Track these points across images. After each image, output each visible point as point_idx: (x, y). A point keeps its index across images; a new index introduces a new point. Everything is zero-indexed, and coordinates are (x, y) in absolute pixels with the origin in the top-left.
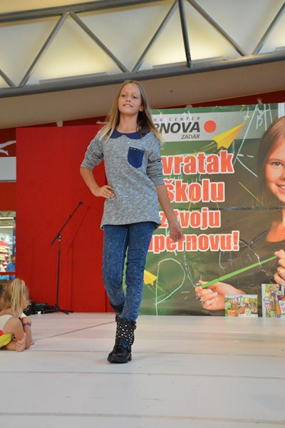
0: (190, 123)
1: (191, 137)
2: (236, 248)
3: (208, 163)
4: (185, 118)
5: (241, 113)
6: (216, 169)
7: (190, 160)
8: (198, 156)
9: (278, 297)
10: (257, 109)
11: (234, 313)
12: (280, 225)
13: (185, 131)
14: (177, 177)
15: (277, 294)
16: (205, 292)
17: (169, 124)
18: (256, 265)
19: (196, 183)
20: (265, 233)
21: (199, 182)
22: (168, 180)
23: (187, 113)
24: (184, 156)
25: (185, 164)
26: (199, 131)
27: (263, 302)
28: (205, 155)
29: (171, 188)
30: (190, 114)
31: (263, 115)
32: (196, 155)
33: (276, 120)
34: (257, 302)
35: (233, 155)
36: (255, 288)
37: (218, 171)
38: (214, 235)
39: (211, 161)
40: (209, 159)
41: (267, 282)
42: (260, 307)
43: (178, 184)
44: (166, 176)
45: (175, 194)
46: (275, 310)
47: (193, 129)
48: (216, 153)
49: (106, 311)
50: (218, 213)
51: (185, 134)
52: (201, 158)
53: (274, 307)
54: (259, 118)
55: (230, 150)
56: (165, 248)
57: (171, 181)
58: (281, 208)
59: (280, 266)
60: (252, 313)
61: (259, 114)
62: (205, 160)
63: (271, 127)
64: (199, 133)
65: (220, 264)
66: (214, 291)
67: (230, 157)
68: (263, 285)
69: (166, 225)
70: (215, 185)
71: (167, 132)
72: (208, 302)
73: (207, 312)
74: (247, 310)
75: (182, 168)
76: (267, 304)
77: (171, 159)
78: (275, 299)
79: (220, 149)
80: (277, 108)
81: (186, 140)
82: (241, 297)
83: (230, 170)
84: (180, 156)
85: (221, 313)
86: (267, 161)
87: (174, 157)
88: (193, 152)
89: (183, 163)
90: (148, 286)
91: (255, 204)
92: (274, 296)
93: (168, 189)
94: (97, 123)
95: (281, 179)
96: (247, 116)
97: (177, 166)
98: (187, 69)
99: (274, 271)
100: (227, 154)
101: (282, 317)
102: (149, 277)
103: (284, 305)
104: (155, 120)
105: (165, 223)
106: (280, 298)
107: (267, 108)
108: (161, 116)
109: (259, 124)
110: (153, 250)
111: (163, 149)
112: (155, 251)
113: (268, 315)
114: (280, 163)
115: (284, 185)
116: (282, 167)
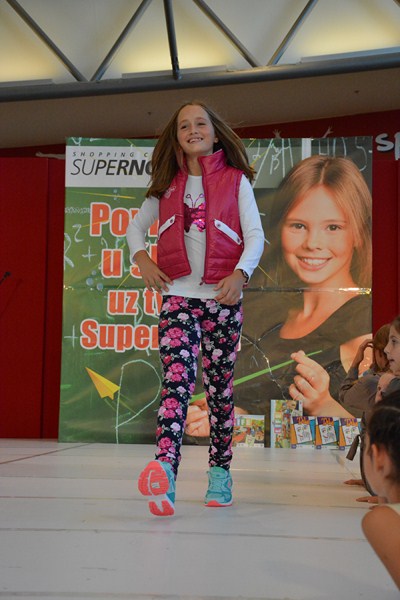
9: (294, 418)
10: (271, 145)
12: (300, 315)
15: (293, 414)
17: (144, 162)
20: (279, 326)
27: (272, 426)
31: (281, 154)
33: (299, 163)
34: (263, 426)
36: (262, 405)
41: (278, 397)
46: (289, 438)
49: (41, 437)
53: (288, 434)
54: (274, 158)
56: (133, 344)
58: (303, 291)
59: (299, 374)
60: (256, 442)
61: (275, 153)
63: (290, 173)
66: (202, 410)
68: (274, 402)
69: (135, 311)
71: (140, 173)
72: (193, 426)
73: (191, 440)
74: (249, 437)
76: (278, 429)
78: (289, 422)
80: (300, 145)
82: (241, 418)
86: (285, 222)
90: (106, 400)
91: (265, 283)
92: (288, 418)
94: (37, 155)
95: (302, 247)
96: (257, 155)
98: (173, 81)
99: (290, 380)
101: (299, 448)
102: (107, 387)
103: (302, 431)
104: (123, 155)
105: (134, 308)
106: (296, 420)
107: (286, 145)
108: (132, 149)
109: (274, 166)
110: (115, 347)
111: (134, 198)
112: (118, 349)
113: (279, 445)
114: (302, 225)
115: (307, 258)
116: (305, 231)
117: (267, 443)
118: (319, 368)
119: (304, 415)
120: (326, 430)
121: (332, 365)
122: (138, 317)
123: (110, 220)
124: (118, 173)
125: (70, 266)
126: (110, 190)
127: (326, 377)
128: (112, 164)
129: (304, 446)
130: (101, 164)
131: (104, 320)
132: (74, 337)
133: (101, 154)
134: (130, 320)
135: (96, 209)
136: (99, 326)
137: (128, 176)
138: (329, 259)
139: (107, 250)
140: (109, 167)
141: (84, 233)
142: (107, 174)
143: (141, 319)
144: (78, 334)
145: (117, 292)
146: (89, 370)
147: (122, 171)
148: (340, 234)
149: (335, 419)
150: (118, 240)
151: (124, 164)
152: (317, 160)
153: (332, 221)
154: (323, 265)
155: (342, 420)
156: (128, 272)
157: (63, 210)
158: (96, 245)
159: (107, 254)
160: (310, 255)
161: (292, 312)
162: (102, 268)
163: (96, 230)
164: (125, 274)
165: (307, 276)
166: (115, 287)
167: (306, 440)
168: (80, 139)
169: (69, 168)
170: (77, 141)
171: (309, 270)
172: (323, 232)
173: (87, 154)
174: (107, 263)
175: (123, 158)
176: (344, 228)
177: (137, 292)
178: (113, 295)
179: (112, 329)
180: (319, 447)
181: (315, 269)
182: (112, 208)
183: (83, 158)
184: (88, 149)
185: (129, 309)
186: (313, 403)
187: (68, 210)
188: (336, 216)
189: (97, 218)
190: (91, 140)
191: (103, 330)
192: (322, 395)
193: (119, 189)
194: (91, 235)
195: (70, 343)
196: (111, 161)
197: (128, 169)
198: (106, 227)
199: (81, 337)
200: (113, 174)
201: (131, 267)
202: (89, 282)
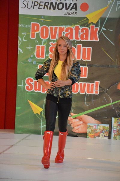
0: (71, 4)
1: (71, 13)
2: (96, 92)
3: (81, 33)
6: (87, 38)
7: (69, 30)
8: (75, 27)
11: (93, 136)
13: (67, 9)
16: (74, 120)
17: (56, 3)
18: (109, 104)
20: (117, 83)
21: (74, 46)
22: (54, 43)
24: (65, 27)
26: (76, 10)
27: (112, 129)
28: (79, 27)
32: (73, 27)
34: (108, 130)
35: (99, 28)
36: (108, 120)
37: (88, 40)
38: (83, 83)
40: (82, 31)
42: (110, 133)
44: (52, 40)
47: (72, 8)
48: (87, 26)
49: (5, 129)
50: (86, 68)
51: (67, 11)
52: (77, 29)
54: (118, 3)
55: (97, 25)
60: (105, 136)
62: (80, 31)
64: (76, 11)
65: (85, 103)
66: (80, 121)
67: (97, 30)
68: (113, 119)
70: (86, 48)
71: (54, 9)
72: (76, 128)
74: (101, 134)
76: (115, 131)
77: (56, 29)
79: (90, 24)
81: (67, 15)
82: (98, 125)
83: (96, 39)
84: (62, 27)
85: (85, 135)
87: (58, 27)
88: (71, 25)
89: (65, 32)
90: (36, 115)
91: (111, 64)
93: (53, 49)
96: (110, 1)
97: (60, 33)
100: (95, 28)
102: (37, 109)
109: (118, 8)
110: (41, 91)
111: (51, 21)
112: (42, 92)
113: (115, 138)
117: (110, 137)
123: (40, 31)
124: (44, 9)
125: (21, 53)
126: (40, 17)
128: (41, 4)
130: (36, 4)
132: (22, 86)
136: (34, 81)
137: (49, 10)
139: (38, 45)
141: (28, 36)
142: (39, 8)
144: (24, 84)
146: (30, 102)
147: (46, 7)
151: (47, 4)
156: (48, 56)
157: (18, 25)
158: (33, 43)
159: (38, 47)
162: (35, 54)
163: (33, 36)
164: (46, 57)
166: (42, 63)
169: (21, 5)
174: (38, 52)
175: (46, 1)
182: (41, 26)
187: (20, 26)
189: (34, 30)
191: (36, 83)
193: (44, 16)
194: (31, 38)
195: (20, 88)
196: (40, 2)
197: (49, 6)
198: (38, 34)
199: (26, 86)
200: (42, 9)
201: (49, 54)
202: (30, 60)
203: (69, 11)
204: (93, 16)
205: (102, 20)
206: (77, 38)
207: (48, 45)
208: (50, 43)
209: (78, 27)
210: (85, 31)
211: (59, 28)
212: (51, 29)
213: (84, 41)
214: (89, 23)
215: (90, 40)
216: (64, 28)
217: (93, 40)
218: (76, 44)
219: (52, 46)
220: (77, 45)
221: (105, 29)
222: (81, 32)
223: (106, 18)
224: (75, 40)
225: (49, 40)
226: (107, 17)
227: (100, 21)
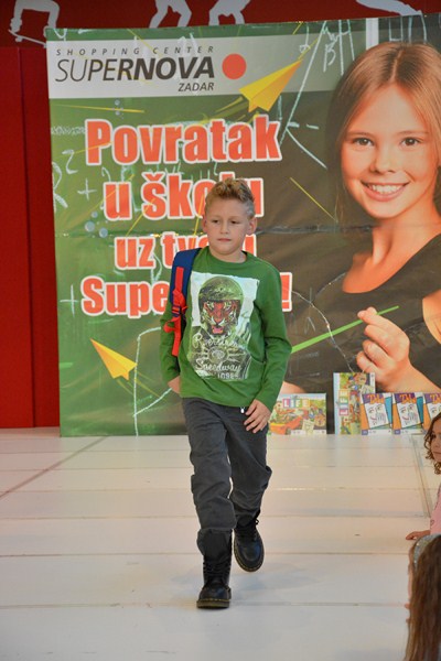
0: (194, 60)
1: (197, 87)
2: (285, 306)
3: (231, 141)
4: (184, 48)
5: (294, 38)
6: (247, 152)
7: (195, 135)
8: (211, 125)
9: (365, 396)
10: (324, 30)
11: (282, 428)
12: (368, 261)
13: (185, 75)
14: (170, 168)
15: (362, 391)
17: (153, 61)
18: (323, 337)
19: (208, 180)
20: (341, 276)
21: (212, 177)
22: (154, 175)
23: (188, 37)
24: (184, 127)
25: (187, 142)
26: (212, 76)
27: (336, 406)
28: (224, 124)
29: (160, 190)
30: (193, 40)
31: (337, 44)
32: (207, 125)
33: (362, 53)
34: (325, 408)
35: (279, 124)
36: (322, 381)
37: (250, 157)
39: (236, 137)
40: (233, 133)
42: (330, 416)
43: (174, 181)
44: (149, 166)
45: (167, 203)
46: (358, 421)
47: (200, 71)
48: (246, 121)
49: (35, 426)
50: (252, 238)
51: (186, 81)
52: (217, 129)
53: (357, 415)
54: (329, 49)
55: (273, 114)
56: (151, 307)
57: (158, 176)
59: (372, 340)
60: (316, 428)
61: (330, 42)
62: (225, 134)
63: (351, 67)
64: (211, 80)
67: (273, 127)
68: (337, 377)
71: (148, 76)
74: (306, 422)
75: (180, 150)
76: (344, 410)
77: (157, 133)
78: (358, 401)
79: (254, 112)
80: (363, 29)
81: (188, 93)
82: (295, 398)
83: (273, 154)
84: (175, 126)
86: (345, 137)
87: (164, 127)
88: (200, 118)
89: (182, 139)
90: (119, 381)
92: (357, 396)
93: (154, 191)
95: (370, 171)
96: (306, 45)
97: (170, 146)
99: (358, 347)
100: (268, 123)
101: (371, 433)
102: (120, 365)
103: (375, 411)
104: (125, 51)
105: (149, 259)
106: (367, 399)
107: (345, 28)
108: (135, 43)
109: (328, 62)
110: (128, 312)
111: (142, 111)
112: (132, 314)
113: (346, 431)
114: (368, 140)
115: (376, 184)
116: (373, 148)
117: (330, 428)
118: (395, 329)
119: (377, 391)
120: (407, 411)
121: (413, 325)
122: (156, 271)
123: (112, 143)
124: (119, 78)
125: (62, 207)
126: (109, 102)
127: (404, 341)
128: (111, 65)
129: (378, 431)
130: (96, 66)
131: (111, 277)
132: (72, 301)
133: (94, 51)
134: (145, 275)
135: (93, 127)
136: (105, 285)
137: (133, 81)
138: (405, 185)
139: (110, 183)
140: (107, 69)
141: (79, 159)
142: (105, 79)
143: (159, 274)
144: (78, 297)
145: (126, 238)
146: (99, 346)
147: (124, 74)
148: (419, 151)
149: (417, 395)
150: (124, 170)
151: (126, 65)
152: (387, 49)
153: (410, 132)
154: (397, 194)
155: (427, 396)
156: (140, 212)
157: (49, 131)
158: (96, 178)
159: (111, 188)
160: (380, 180)
161: (357, 258)
162: (104, 208)
163: (94, 158)
164: (136, 215)
165: (377, 209)
166: (124, 233)
167: (381, 423)
168: (65, 30)
169: (53, 73)
170: (62, 34)
171: (379, 200)
172: (397, 149)
173: (76, 52)
174: (111, 201)
175: (125, 57)
176: (426, 141)
177: (153, 236)
178: (121, 243)
179: (122, 289)
180: (397, 432)
181: (386, 199)
182: (114, 127)
183: (70, 58)
184: (77, 45)
185: (144, 262)
186: (388, 375)
187: (55, 131)
188: (412, 125)
189: (94, 141)
190: (81, 31)
191: (110, 289)
192: (400, 365)
193: (121, 100)
194: (88, 164)
195: (68, 308)
196: (108, 61)
197: (132, 71)
198: (107, 153)
199: (83, 300)
200: (112, 79)
201: (143, 205)
202: (88, 228)
203: (191, 80)
204: (259, 91)
205: (288, 98)
206: (219, 154)
207: (138, 181)
208: (143, 174)
209: (221, 123)
210: (239, 134)
211: (167, 129)
212: (145, 133)
213: (241, 163)
214: (250, 110)
215: (258, 157)
216: (180, 128)
217: (265, 157)
218: (218, 172)
219: (148, 182)
220: (222, 173)
221: (297, 126)
222: (230, 136)
223: (297, 93)
224: (214, 160)
225: (140, 167)
226: (301, 90)
227: (280, 103)
